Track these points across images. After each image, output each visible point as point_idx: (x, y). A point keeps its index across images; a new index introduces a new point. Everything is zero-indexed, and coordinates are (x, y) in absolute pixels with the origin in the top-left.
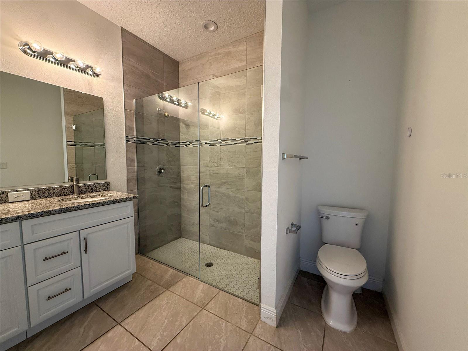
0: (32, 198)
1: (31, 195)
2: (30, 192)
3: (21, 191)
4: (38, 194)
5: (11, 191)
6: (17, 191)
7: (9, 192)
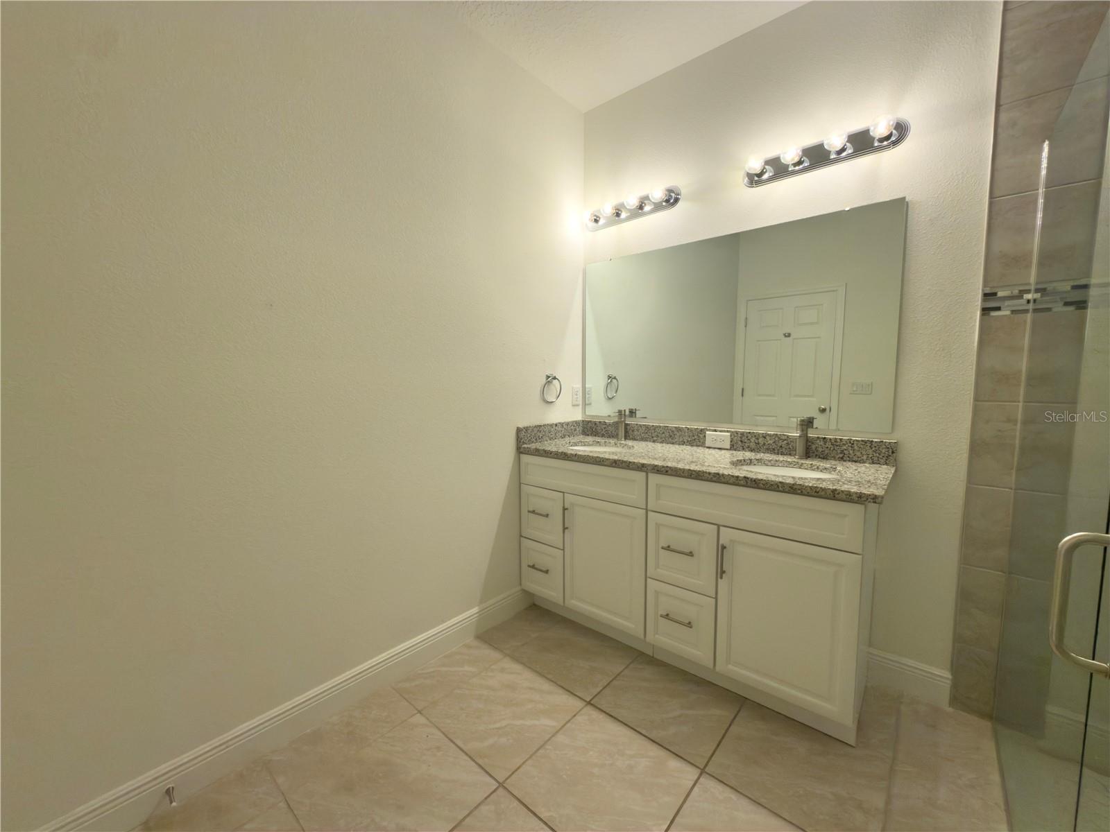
0: (733, 447)
1: (731, 442)
2: (731, 436)
3: (721, 431)
4: (741, 441)
5: (710, 430)
6: (715, 431)
7: (708, 430)
